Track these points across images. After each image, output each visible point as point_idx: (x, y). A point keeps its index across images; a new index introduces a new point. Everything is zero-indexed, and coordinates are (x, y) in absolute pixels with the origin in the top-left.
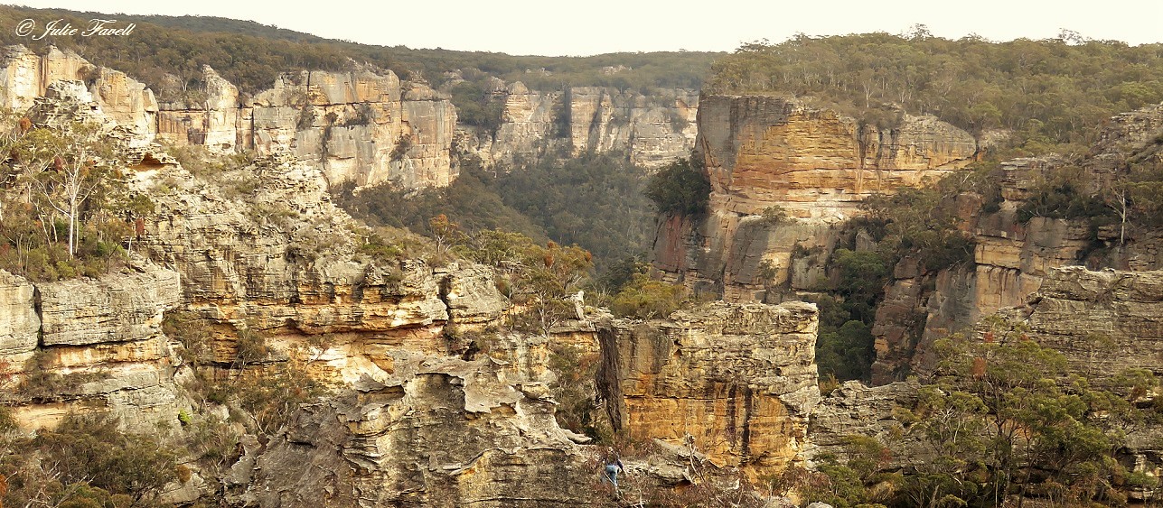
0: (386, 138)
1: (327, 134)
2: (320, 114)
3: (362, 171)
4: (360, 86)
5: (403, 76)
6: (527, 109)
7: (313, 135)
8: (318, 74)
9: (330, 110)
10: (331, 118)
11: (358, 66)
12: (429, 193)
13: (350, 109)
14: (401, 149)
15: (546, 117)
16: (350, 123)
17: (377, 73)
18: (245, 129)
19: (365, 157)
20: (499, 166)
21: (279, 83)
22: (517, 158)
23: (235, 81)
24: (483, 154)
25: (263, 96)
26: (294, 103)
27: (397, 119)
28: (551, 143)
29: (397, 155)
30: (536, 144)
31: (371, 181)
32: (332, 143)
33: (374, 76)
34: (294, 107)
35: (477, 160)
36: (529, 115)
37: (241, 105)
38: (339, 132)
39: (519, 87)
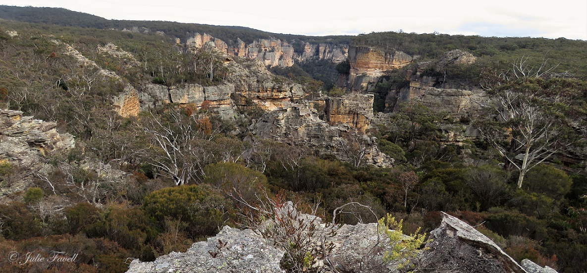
0: (278, 55)
1: (265, 53)
2: (263, 49)
3: (272, 62)
4: (272, 43)
5: (282, 41)
6: (309, 49)
7: (262, 54)
8: (263, 40)
9: (265, 48)
10: (266, 50)
11: (272, 38)
12: (287, 68)
13: (270, 48)
14: (281, 58)
15: (314, 51)
16: (270, 51)
18: (247, 53)
19: (273, 60)
20: (303, 62)
21: (254, 42)
22: (307, 60)
23: (244, 41)
24: (299, 59)
25: (251, 45)
27: (280, 51)
28: (314, 57)
29: (280, 59)
30: (311, 57)
31: (274, 65)
32: (266, 56)
33: (275, 40)
34: (257, 47)
35: (298, 60)
36: (310, 50)
37: (246, 47)
38: (267, 54)
39: (308, 43)
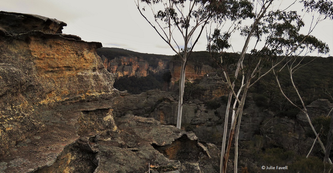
0: (134, 68)
1: (124, 66)
2: (123, 63)
3: (130, 73)
4: (130, 59)
5: (138, 58)
6: (162, 64)
7: (121, 67)
8: (122, 57)
9: (124, 63)
10: (125, 64)
11: (130, 56)
12: (142, 77)
13: (128, 63)
14: (137, 70)
15: (165, 65)
16: (128, 65)
17: (134, 57)
18: (109, 66)
19: (131, 71)
20: (157, 73)
21: (115, 58)
22: (160, 72)
23: (107, 58)
24: (154, 71)
25: (112, 61)
26: (118, 61)
27: (137, 65)
28: (166, 70)
29: (136, 71)
30: (163, 70)
31: (131, 75)
32: (124, 69)
33: (133, 57)
34: (118, 62)
36: (162, 65)
37: (108, 62)
38: (126, 67)
39: (161, 60)
